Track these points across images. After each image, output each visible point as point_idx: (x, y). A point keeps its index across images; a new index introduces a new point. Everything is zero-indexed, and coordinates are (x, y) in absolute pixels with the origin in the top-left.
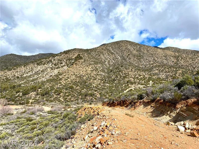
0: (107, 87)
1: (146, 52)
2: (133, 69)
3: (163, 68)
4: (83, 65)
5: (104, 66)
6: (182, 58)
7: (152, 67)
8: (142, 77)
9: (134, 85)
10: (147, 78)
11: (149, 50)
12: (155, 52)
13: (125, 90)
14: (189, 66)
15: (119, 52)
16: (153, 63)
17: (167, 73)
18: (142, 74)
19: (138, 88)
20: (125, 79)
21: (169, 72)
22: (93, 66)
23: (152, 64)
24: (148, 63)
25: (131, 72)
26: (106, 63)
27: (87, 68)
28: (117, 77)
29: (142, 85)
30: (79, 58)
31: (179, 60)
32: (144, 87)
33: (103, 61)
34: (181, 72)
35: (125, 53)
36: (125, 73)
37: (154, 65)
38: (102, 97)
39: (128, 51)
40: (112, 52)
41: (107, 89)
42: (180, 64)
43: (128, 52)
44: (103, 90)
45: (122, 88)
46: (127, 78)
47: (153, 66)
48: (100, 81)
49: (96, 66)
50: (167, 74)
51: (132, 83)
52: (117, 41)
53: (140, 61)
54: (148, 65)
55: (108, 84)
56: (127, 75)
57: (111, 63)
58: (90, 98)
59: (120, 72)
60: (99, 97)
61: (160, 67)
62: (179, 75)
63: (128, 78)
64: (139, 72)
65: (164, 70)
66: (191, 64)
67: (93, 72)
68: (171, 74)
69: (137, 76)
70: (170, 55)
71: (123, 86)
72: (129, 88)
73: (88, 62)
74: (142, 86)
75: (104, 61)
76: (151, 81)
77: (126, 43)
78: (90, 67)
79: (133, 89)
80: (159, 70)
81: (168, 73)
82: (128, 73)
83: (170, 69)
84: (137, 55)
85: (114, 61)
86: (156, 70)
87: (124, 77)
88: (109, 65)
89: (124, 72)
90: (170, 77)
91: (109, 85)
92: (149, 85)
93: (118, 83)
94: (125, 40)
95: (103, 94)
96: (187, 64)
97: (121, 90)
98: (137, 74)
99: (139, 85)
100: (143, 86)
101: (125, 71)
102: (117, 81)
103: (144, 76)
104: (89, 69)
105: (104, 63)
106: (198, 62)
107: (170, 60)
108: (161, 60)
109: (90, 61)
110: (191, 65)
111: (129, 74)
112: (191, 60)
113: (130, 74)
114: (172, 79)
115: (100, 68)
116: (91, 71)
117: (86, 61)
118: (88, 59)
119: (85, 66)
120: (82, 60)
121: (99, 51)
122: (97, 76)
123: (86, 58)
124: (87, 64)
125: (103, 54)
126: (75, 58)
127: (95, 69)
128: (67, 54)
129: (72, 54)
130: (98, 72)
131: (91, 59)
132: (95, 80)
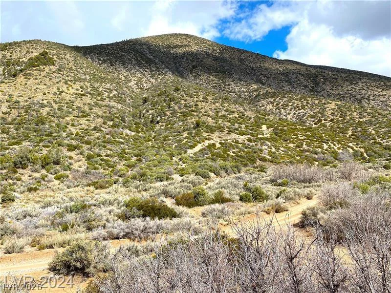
0: (124, 138)
1: (237, 62)
2: (208, 95)
3: (285, 99)
4: (50, 79)
5: (125, 89)
6: (326, 79)
7: (256, 97)
8: (236, 115)
9: (217, 134)
10: (250, 118)
11: (244, 58)
12: (258, 65)
13: (192, 147)
14: (347, 96)
15: (168, 59)
16: (258, 88)
17: (299, 110)
18: (236, 108)
19: (233, 141)
20: (189, 118)
21: (303, 107)
22: (88, 85)
23: (256, 91)
24: (244, 88)
25: (204, 104)
26: (130, 84)
27: (65, 86)
28: (162, 113)
29: (242, 134)
31: (319, 83)
32: (249, 140)
33: (123, 78)
34: (333, 107)
35: (183, 63)
36: (185, 104)
37: (261, 93)
38: (97, 169)
39: (191, 58)
40: (148, 58)
41: (122, 143)
42: (323, 92)
43: (192, 61)
44: (105, 147)
45: (180, 141)
46: (193, 115)
47: (258, 95)
48: (100, 120)
49: (96, 85)
50: (299, 113)
51: (211, 130)
52: (163, 35)
53: (224, 83)
54: (247, 94)
55: (128, 132)
56: (194, 109)
57: (145, 85)
58: (37, 175)
59: (172, 103)
60: (82, 169)
61: (278, 96)
62: (332, 113)
63: (197, 116)
64: (226, 105)
65: (290, 104)
66: (350, 92)
67: (83, 97)
68: (310, 112)
69: (224, 113)
70: (296, 71)
71: (184, 136)
72: (203, 141)
73: (72, 75)
74: (241, 137)
75: (126, 78)
76: (264, 127)
77: (186, 39)
78: (75, 87)
79: (218, 145)
80: (275, 103)
81: (302, 110)
82: (196, 105)
83: (306, 102)
84: (217, 69)
85: (154, 81)
86: (268, 103)
87: (185, 115)
88: (141, 89)
89: (185, 102)
90: (309, 119)
91: (133, 134)
92: (263, 134)
93: (166, 129)
94: (184, 34)
95: (102, 160)
96: (341, 93)
97: (176, 146)
98: (221, 107)
99: (234, 136)
100: (246, 136)
101: (185, 100)
102: (162, 126)
103: (241, 114)
104: (70, 91)
105: (126, 83)
106: (365, 88)
107: (299, 82)
108: (277, 82)
109: (79, 72)
110: (351, 95)
111: (200, 107)
112: (348, 83)
113: (202, 108)
114: (315, 124)
115: (108, 91)
116: (74, 96)
117: (67, 71)
118: (73, 67)
119: (57, 83)
120: (52, 67)
121: (110, 53)
122: (95, 110)
123: (66, 63)
124: (66, 78)
125: (122, 61)
126: (29, 59)
127: (92, 92)
128: (6, 49)
129: (20, 51)
130: (100, 100)
131: (84, 67)
132: (83, 116)
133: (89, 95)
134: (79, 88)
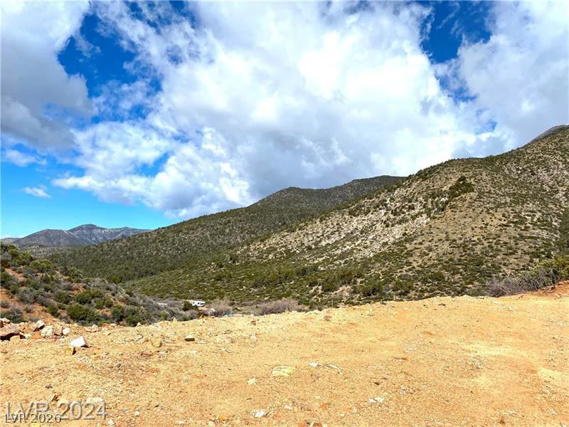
4: (474, 210)
5: (551, 205)
22: (509, 209)
26: (557, 196)
27: (489, 216)
30: (462, 187)
33: (548, 189)
48: (527, 257)
49: (518, 208)
67: (508, 228)
73: (492, 200)
75: (552, 188)
78: (497, 215)
104: (495, 221)
105: (552, 195)
109: (498, 194)
115: (532, 214)
116: (499, 228)
117: (486, 196)
118: (492, 189)
119: (481, 213)
120: (472, 194)
121: (530, 158)
122: (521, 243)
123: (484, 185)
124: (488, 206)
125: (545, 167)
126: (450, 189)
127: (515, 220)
128: (427, 178)
129: (440, 179)
130: (523, 230)
131: (502, 186)
132: (511, 254)
133: (512, 225)
134: (501, 216)
